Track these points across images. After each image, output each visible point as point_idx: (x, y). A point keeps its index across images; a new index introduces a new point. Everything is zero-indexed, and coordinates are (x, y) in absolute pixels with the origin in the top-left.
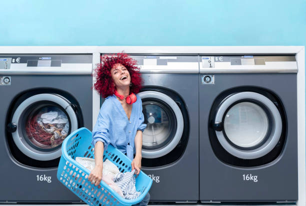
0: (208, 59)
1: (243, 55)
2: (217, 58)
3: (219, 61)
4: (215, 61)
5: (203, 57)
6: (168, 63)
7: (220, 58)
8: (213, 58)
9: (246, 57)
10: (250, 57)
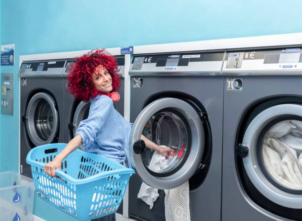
0: (236, 55)
1: (285, 49)
2: (247, 54)
3: (249, 58)
4: (244, 58)
6: (190, 63)
7: (252, 54)
8: (242, 54)
9: (289, 50)
10: (294, 50)
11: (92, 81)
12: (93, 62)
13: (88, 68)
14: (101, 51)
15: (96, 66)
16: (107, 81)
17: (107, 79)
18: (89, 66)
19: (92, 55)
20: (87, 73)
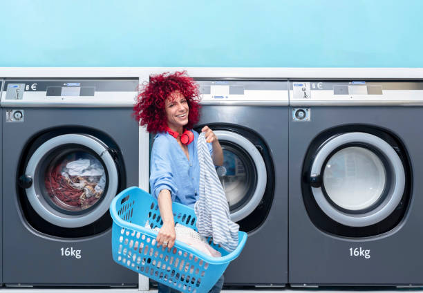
0: (301, 85)
1: (351, 81)
2: (314, 84)
3: (317, 89)
4: (312, 89)
5: (294, 83)
6: (246, 91)
7: (319, 84)
8: (308, 84)
9: (355, 83)
10: (361, 83)
11: (165, 108)
12: (168, 86)
13: (161, 92)
14: (181, 74)
15: (171, 91)
16: (182, 111)
17: (183, 108)
18: (163, 89)
19: (169, 78)
20: (159, 97)
